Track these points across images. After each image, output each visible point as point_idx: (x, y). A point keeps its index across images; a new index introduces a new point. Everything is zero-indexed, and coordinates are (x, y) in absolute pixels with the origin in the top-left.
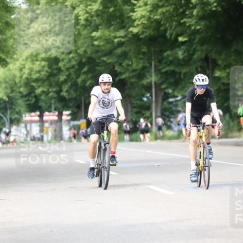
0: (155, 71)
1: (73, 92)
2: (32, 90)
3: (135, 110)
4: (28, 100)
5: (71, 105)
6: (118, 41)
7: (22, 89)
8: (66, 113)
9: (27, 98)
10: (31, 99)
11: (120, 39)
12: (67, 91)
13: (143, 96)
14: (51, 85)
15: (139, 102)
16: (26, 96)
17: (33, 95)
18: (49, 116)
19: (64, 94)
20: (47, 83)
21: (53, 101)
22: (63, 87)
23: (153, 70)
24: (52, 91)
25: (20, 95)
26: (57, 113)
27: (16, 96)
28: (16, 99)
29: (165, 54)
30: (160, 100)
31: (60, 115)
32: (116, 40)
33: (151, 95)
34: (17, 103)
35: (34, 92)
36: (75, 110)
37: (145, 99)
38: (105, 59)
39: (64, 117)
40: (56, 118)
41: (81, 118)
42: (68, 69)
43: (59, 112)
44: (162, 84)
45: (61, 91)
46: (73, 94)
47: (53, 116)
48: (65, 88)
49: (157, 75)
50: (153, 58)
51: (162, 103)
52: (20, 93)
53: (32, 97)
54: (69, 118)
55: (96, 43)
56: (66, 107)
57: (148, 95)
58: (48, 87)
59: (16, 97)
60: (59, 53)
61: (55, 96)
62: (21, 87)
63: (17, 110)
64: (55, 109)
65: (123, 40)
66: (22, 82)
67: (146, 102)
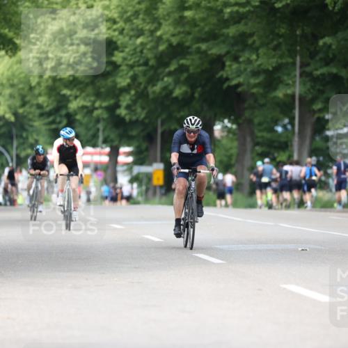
0: (301, 75)
1: (139, 110)
2: (62, 102)
3: (259, 149)
4: (53, 122)
5: (134, 133)
6: (231, 12)
7: (41, 100)
8: (124, 149)
9: (51, 119)
10: (58, 119)
11: (236, 8)
12: (128, 107)
13: (276, 122)
14: (98, 95)
15: (267, 135)
16: (49, 114)
17: (64, 112)
18: (92, 154)
19: (122, 112)
20: (90, 90)
21: (101, 126)
22: (121, 98)
23: (298, 73)
24: (101, 107)
25: (38, 112)
26: (108, 150)
27: (29, 113)
28: (30, 120)
29: (321, 43)
30: (309, 132)
31: (114, 153)
32: (228, 10)
33: (292, 123)
34: (32, 126)
35: (66, 107)
36: (144, 146)
37: (279, 129)
38: (203, 46)
39: (121, 159)
40: (106, 159)
41: (155, 161)
42: (132, 67)
43: (112, 148)
44: (313, 100)
45: (117, 106)
46: (141, 114)
47: (100, 154)
48: (125, 100)
49: (303, 83)
50: (298, 48)
51: (313, 139)
52: (39, 106)
53: (61, 116)
54: (130, 159)
55: (188, 14)
56: (126, 139)
57: (286, 121)
58: (92, 99)
59: (31, 116)
60: (115, 30)
61: (105, 115)
62: (40, 95)
63: (31, 140)
64: (105, 141)
65: (241, 10)
66: (43, 85)
67: (280, 135)
